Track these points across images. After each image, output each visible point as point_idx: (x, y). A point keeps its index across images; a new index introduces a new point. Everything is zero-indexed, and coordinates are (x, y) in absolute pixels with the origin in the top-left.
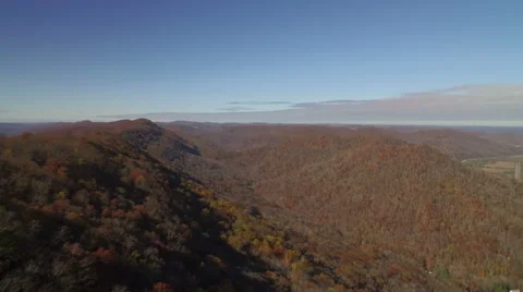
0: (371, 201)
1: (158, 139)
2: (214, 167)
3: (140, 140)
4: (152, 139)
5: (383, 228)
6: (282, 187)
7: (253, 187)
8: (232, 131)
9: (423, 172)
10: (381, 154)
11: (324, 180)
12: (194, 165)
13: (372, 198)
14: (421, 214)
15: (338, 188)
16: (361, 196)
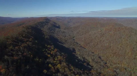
0: (111, 46)
1: (47, 24)
2: (64, 32)
3: (42, 25)
4: (45, 24)
5: (115, 56)
6: (83, 39)
7: (75, 39)
8: (71, 19)
9: (129, 37)
10: (115, 30)
11: (96, 38)
12: (58, 32)
13: (111, 45)
14: (128, 52)
15: (101, 41)
16: (108, 44)
